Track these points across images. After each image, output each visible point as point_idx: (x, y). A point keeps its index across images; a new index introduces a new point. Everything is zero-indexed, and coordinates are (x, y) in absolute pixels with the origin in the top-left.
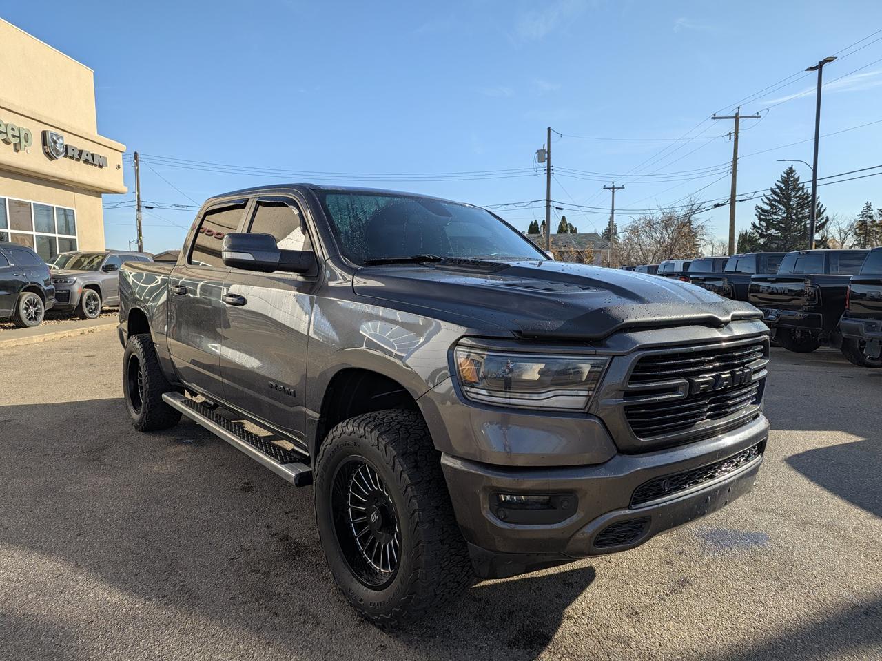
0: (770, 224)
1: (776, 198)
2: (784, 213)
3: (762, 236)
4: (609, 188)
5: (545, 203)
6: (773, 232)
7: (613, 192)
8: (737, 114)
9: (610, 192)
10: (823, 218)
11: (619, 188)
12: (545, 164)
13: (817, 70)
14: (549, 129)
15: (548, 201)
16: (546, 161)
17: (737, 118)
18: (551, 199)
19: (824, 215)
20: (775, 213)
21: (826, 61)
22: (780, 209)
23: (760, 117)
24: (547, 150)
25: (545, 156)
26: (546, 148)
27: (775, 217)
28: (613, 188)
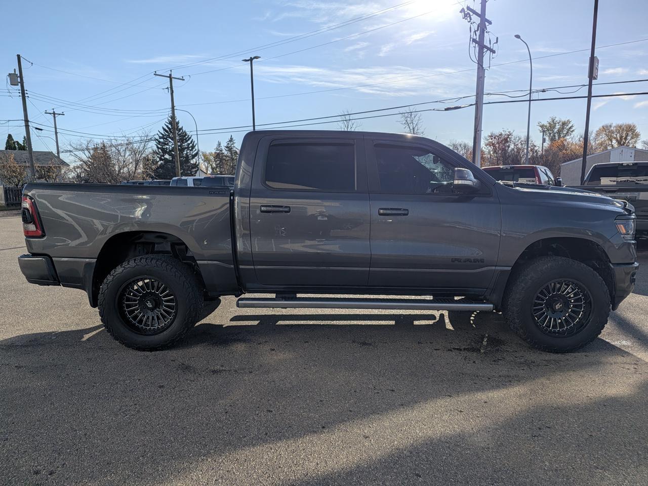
0: (165, 151)
1: (166, 133)
2: (172, 144)
3: (161, 159)
4: (50, 114)
5: (23, 123)
6: (167, 156)
7: (55, 117)
8: (170, 75)
9: (52, 116)
10: (196, 150)
11: (60, 114)
12: (19, 87)
13: (250, 62)
14: (19, 57)
15: (27, 121)
16: (19, 84)
17: (170, 77)
18: (29, 119)
19: (196, 147)
20: (167, 144)
21: (256, 58)
22: (170, 142)
23: (184, 80)
24: (19, 75)
25: (17, 79)
26: (18, 72)
27: (168, 147)
28: (54, 114)
